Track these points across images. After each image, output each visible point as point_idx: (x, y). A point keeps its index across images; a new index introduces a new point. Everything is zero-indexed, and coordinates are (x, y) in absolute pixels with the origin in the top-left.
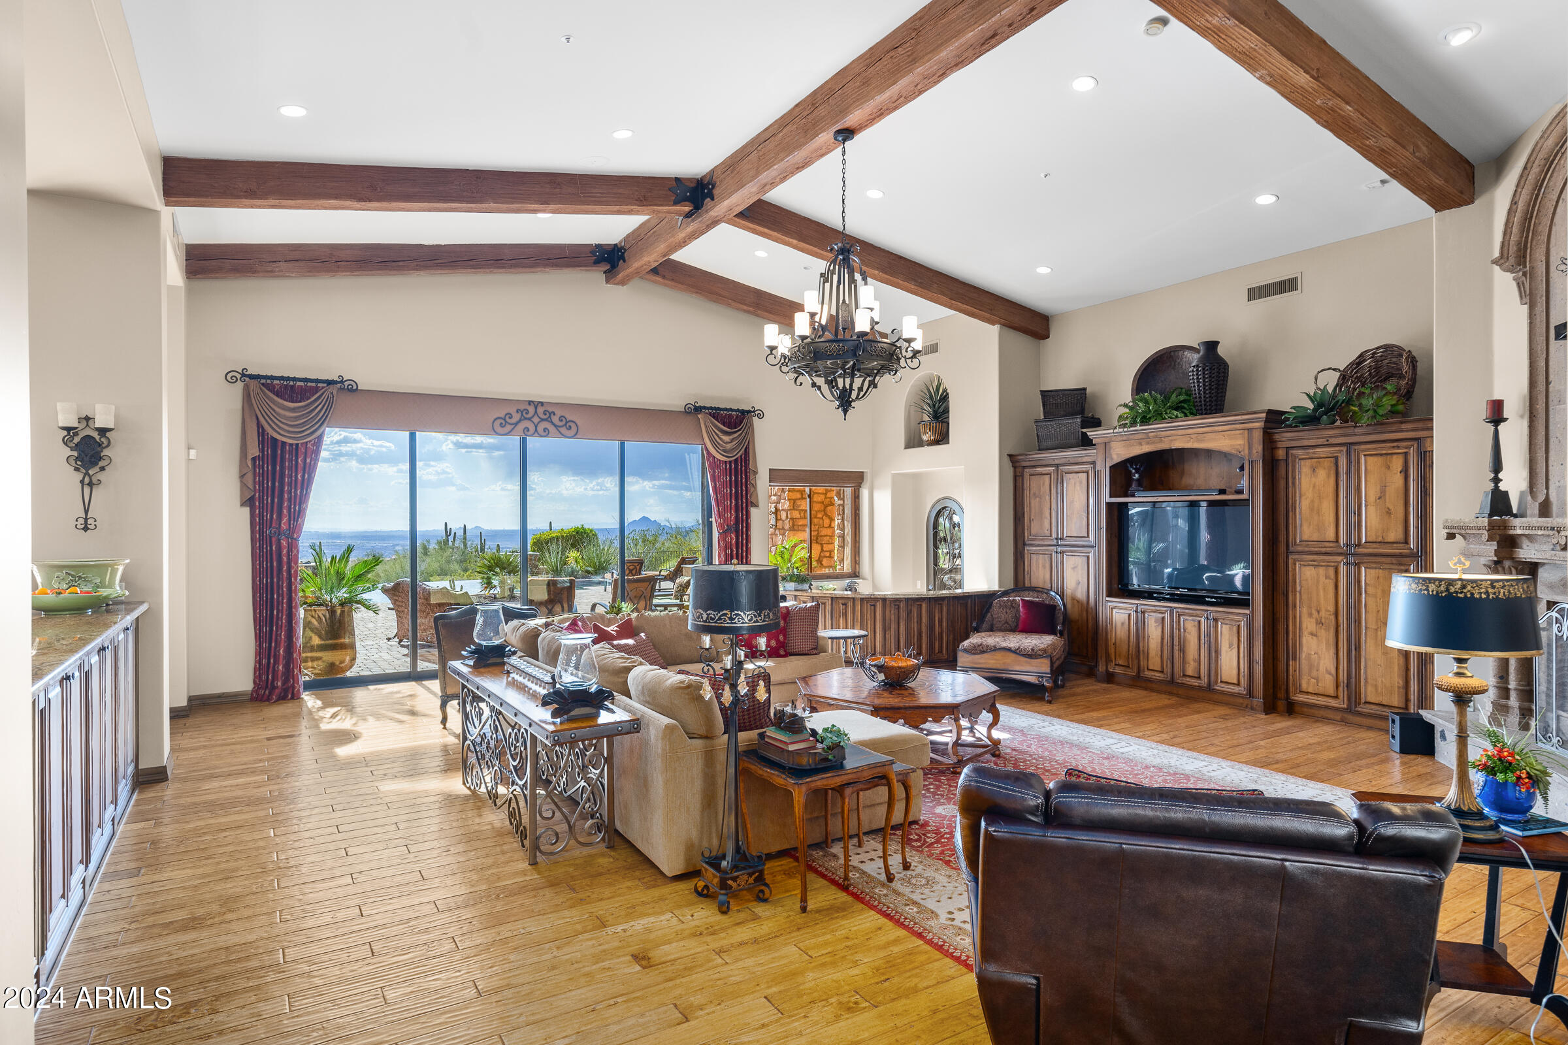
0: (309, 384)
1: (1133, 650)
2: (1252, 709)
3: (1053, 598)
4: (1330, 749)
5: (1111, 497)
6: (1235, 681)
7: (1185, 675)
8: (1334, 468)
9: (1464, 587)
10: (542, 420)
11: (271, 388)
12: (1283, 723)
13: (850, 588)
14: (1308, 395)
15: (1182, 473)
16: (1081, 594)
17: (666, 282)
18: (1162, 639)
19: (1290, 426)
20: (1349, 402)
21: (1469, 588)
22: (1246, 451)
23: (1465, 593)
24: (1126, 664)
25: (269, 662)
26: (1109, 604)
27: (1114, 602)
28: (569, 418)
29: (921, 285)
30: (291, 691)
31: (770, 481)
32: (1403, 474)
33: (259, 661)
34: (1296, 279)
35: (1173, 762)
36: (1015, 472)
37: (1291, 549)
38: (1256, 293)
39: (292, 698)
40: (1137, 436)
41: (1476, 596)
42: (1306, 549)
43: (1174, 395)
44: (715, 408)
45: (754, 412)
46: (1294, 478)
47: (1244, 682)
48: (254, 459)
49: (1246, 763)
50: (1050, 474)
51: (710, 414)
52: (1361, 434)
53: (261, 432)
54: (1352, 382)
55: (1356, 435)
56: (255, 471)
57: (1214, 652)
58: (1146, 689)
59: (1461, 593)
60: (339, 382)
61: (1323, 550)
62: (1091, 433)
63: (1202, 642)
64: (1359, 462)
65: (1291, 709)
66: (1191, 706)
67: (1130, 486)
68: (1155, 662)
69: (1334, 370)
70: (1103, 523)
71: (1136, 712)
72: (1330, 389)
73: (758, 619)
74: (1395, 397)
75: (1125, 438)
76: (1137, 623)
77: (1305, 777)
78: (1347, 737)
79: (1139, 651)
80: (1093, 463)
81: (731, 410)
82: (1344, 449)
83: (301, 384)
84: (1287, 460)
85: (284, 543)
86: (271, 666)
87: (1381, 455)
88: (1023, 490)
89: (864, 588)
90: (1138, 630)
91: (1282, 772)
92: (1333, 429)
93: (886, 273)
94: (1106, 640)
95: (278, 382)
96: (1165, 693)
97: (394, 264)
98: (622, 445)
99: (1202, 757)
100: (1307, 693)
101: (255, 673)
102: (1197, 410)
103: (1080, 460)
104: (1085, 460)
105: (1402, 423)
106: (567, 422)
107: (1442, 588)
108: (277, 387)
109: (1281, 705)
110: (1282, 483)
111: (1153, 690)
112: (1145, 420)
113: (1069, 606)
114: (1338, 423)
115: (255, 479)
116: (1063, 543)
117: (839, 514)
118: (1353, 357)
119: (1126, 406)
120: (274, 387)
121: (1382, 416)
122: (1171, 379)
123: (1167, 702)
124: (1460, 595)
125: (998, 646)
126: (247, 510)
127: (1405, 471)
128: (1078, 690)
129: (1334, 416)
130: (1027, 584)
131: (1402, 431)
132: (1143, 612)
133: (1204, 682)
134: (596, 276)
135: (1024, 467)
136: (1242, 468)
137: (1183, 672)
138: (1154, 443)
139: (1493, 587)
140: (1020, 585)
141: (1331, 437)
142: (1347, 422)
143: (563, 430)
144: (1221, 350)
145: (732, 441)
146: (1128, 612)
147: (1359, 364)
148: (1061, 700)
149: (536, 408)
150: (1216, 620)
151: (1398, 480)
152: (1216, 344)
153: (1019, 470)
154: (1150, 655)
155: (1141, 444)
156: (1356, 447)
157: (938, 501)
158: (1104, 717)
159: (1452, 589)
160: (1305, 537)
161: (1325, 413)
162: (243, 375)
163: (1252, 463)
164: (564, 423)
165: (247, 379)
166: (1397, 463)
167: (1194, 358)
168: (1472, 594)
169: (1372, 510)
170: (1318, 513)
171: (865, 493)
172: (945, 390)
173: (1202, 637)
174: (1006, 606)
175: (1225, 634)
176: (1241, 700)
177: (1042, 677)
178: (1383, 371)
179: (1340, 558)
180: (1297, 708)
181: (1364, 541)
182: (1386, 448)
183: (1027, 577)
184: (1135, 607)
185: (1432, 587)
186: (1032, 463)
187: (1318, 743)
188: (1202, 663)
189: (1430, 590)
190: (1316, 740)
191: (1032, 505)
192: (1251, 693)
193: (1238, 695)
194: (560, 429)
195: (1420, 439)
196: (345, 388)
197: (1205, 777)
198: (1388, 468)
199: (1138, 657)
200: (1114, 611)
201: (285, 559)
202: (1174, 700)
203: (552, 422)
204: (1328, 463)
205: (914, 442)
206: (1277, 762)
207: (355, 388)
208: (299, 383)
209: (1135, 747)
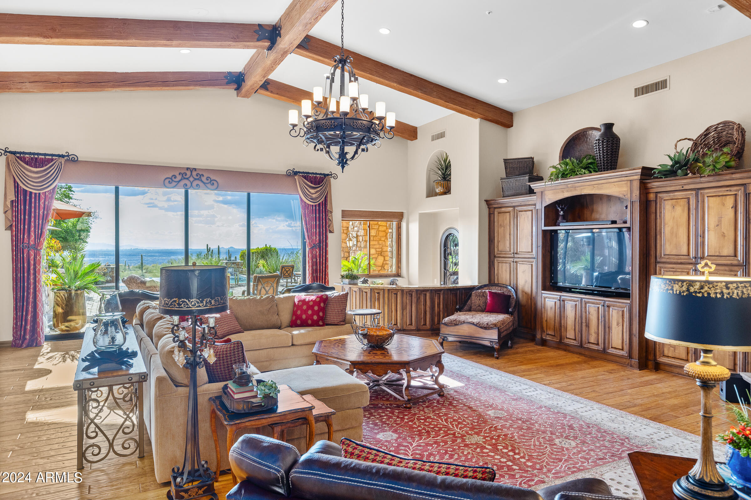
0: (47, 157)
1: (557, 325)
2: (631, 366)
3: (510, 291)
4: (676, 397)
5: (545, 226)
6: (621, 348)
7: (589, 343)
8: (687, 205)
9: (702, 287)
10: (195, 179)
11: (23, 160)
12: (650, 376)
13: (392, 283)
14: (669, 156)
15: (592, 211)
16: (528, 289)
17: (273, 95)
18: (575, 318)
19: (657, 178)
20: (697, 160)
21: (706, 288)
22: (629, 195)
23: (703, 293)
24: (553, 334)
25: (22, 324)
26: (543, 295)
27: (546, 294)
28: (213, 178)
29: (425, 93)
30: (35, 342)
31: (342, 218)
32: (733, 209)
33: (15, 324)
34: (666, 81)
35: (560, 403)
36: (489, 211)
37: (658, 260)
38: (642, 91)
39: (36, 346)
40: (561, 187)
41: (713, 296)
42: (668, 260)
43: (585, 160)
44: (306, 173)
45: (331, 175)
46: (661, 213)
47: (626, 347)
48: (12, 202)
49: (612, 406)
50: (509, 212)
51: (303, 176)
52: (704, 182)
53: (17, 186)
54: (701, 148)
55: (701, 183)
56: (13, 209)
57: (607, 328)
58: (565, 350)
59: (699, 293)
60: (66, 156)
61: (679, 261)
62: (534, 185)
63: (600, 321)
64: (703, 201)
65: (657, 367)
66: (591, 363)
67: (557, 219)
68: (570, 334)
69: (689, 139)
70: (540, 244)
71: (552, 366)
72: (684, 152)
73: (201, 305)
74: (729, 156)
75: (553, 188)
76: (560, 308)
77: (651, 419)
78: (691, 388)
79: (561, 326)
80: (535, 205)
81: (316, 174)
82: (694, 192)
83: (43, 157)
84: (656, 201)
85: (32, 253)
86: (23, 326)
87: (719, 196)
88: (494, 222)
89: (402, 283)
90: (560, 312)
91: (635, 413)
92: (686, 179)
93: (401, 85)
94: (542, 318)
95: (28, 156)
96: (577, 353)
97: (99, 84)
98: (249, 195)
99: (583, 400)
100: (668, 357)
101: (13, 331)
102: (599, 169)
103: (527, 203)
104: (530, 203)
105: (732, 174)
106: (211, 181)
107: (684, 288)
108: (27, 159)
109: (651, 364)
110: (653, 216)
111: (570, 351)
112: (564, 176)
113: (520, 295)
114: (690, 175)
115: (13, 214)
116: (517, 256)
117: (390, 238)
118: (702, 131)
119: (554, 167)
120: (25, 159)
121: (719, 169)
122: (582, 149)
123: (576, 359)
124: (698, 295)
125: (466, 321)
126: (9, 232)
127: (735, 207)
128: (520, 350)
129: (686, 169)
130: (496, 282)
131: (733, 179)
132: (564, 301)
133: (600, 347)
134: (230, 92)
135: (495, 208)
136: (626, 207)
137: (588, 340)
138: (571, 191)
139: (728, 288)
140: (492, 283)
141: (685, 185)
142: (694, 174)
143: (209, 185)
144: (615, 130)
145: (316, 193)
146: (555, 300)
147: (706, 135)
148: (506, 357)
149: (191, 172)
150: (608, 307)
151: (731, 213)
152: (612, 125)
153: (492, 210)
154: (568, 329)
155: (563, 192)
156: (702, 191)
157: (447, 230)
158: (529, 369)
159: (692, 290)
160: (667, 253)
161: (680, 168)
162: (6, 151)
163: (632, 203)
164: (209, 181)
165: (8, 154)
166: (730, 201)
167: (597, 135)
168: (709, 294)
169: (712, 233)
170: (676, 236)
171: (404, 225)
172: (449, 162)
173: (600, 318)
174: (479, 296)
175: (615, 315)
176: (625, 360)
177: (492, 342)
178: (724, 139)
179: (690, 266)
180: (662, 367)
181: (706, 255)
182: (722, 191)
183: (496, 277)
184: (559, 297)
185: (676, 287)
186: (499, 206)
187: (669, 393)
188: (600, 335)
189: (675, 290)
190: (669, 389)
191: (500, 231)
192: (630, 356)
193: (622, 357)
194: (207, 185)
195: (745, 184)
196: (71, 159)
197: (578, 416)
198: (723, 205)
199: (560, 329)
200: (547, 299)
201: (32, 262)
202: (581, 358)
203: (202, 182)
204: (684, 202)
205: (431, 193)
206: (635, 406)
207: (76, 159)
208: (40, 157)
209: (539, 392)
